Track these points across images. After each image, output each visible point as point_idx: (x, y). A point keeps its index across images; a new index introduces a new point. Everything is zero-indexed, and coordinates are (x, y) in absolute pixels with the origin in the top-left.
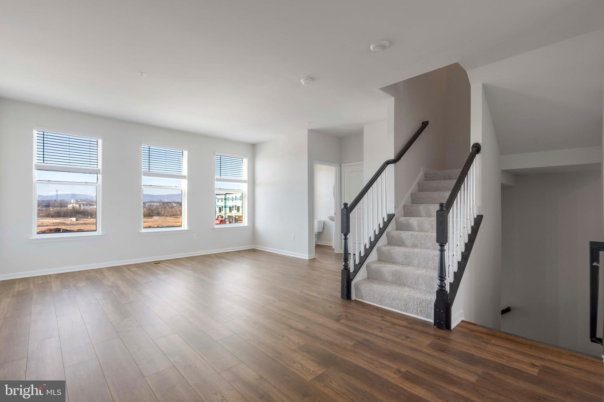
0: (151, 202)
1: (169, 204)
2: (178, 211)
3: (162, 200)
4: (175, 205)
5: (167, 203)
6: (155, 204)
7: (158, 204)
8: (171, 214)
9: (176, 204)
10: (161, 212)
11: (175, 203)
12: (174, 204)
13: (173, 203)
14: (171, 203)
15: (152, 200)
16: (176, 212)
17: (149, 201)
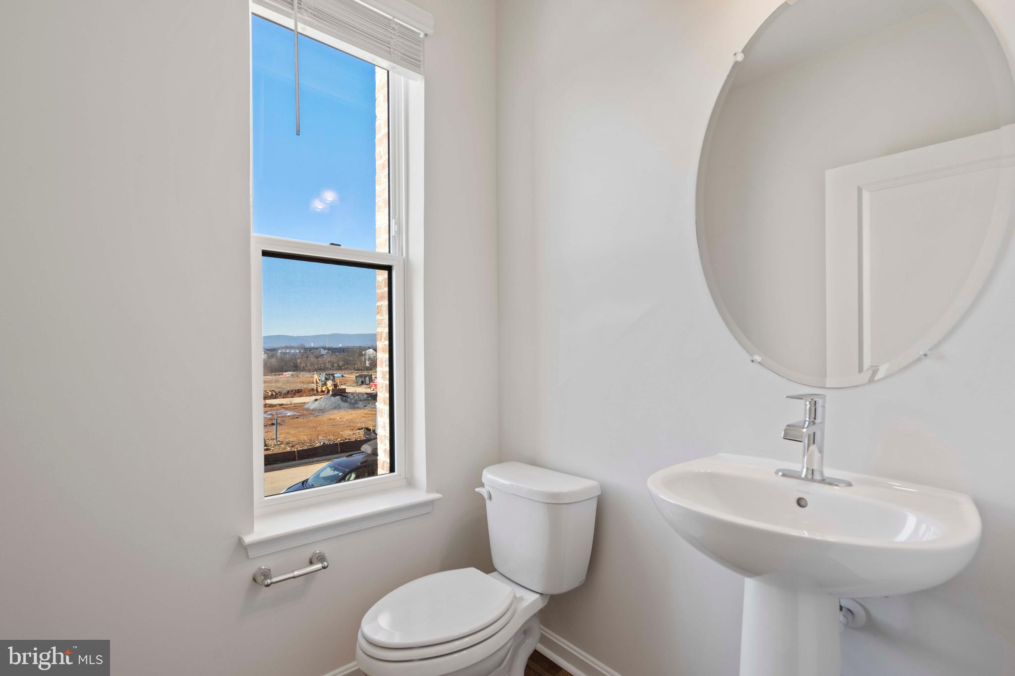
0: (286, 348)
1: (314, 351)
2: (328, 363)
3: (304, 344)
4: (323, 352)
5: (311, 349)
6: (292, 351)
7: (297, 351)
8: (317, 367)
9: (326, 351)
10: (301, 363)
11: (325, 348)
12: (323, 350)
13: (321, 349)
14: (317, 348)
15: (288, 345)
16: (325, 364)
17: (283, 345)
